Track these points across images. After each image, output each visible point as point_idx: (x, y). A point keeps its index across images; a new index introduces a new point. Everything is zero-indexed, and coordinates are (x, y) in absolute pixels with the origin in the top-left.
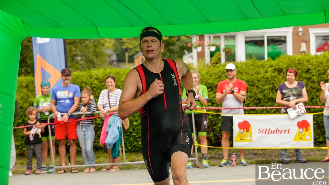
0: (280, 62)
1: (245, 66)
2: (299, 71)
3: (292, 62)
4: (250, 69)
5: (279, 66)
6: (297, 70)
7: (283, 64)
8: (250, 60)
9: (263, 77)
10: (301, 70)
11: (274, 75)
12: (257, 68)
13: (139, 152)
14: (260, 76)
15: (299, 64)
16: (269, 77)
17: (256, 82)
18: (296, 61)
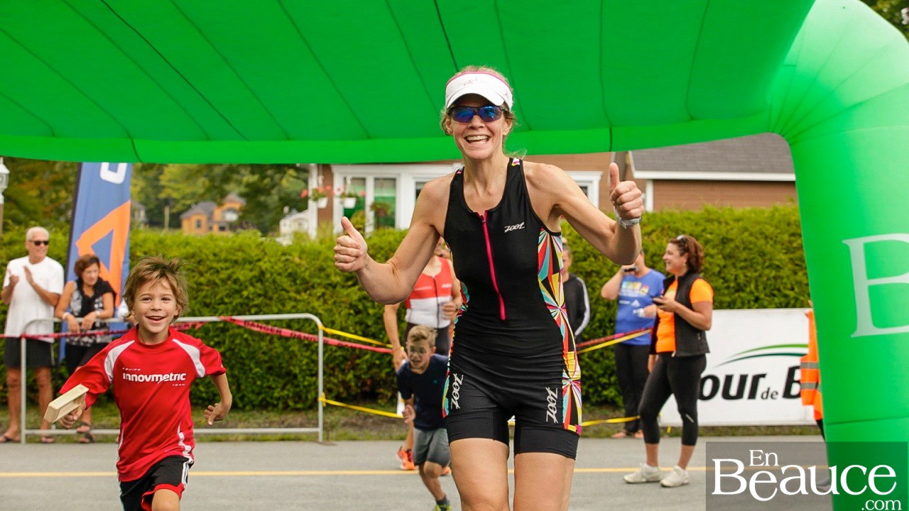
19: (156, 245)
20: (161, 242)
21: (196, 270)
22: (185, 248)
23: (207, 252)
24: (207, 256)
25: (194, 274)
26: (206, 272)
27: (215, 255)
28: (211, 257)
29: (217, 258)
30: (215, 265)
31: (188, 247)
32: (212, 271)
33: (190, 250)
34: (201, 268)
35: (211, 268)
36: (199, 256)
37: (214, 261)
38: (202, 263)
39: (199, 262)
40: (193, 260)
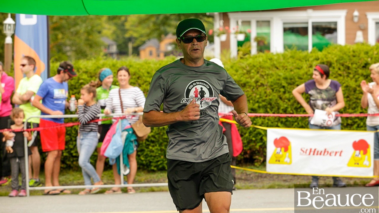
0: (329, 53)
1: (282, 58)
2: (354, 66)
3: (345, 53)
4: (288, 62)
5: (327, 58)
6: (352, 64)
7: (333, 56)
8: (289, 50)
9: (306, 73)
10: (356, 64)
12: (298, 62)
14: (301, 72)
15: (354, 56)
17: (297, 80)
18: (350, 52)
21: (136, 83)
23: (143, 71)
24: (143, 73)
26: (143, 84)
27: (148, 73)
28: (146, 74)
29: (149, 75)
32: (147, 83)
34: (140, 81)
35: (146, 82)
36: (138, 74)
37: (148, 77)
38: (140, 78)
39: (138, 78)
40: (134, 77)
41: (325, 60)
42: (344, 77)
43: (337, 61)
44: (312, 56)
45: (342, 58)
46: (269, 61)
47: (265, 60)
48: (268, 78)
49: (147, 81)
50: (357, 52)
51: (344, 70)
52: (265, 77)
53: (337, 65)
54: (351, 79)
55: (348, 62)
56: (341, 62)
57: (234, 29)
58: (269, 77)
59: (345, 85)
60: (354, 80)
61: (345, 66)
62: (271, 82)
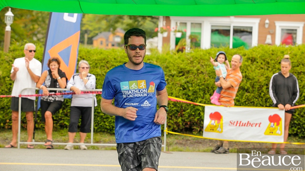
0: (254, 51)
2: (273, 62)
3: (266, 52)
5: (252, 55)
6: (271, 60)
7: (257, 54)
8: (223, 47)
10: (274, 60)
11: (247, 63)
13: (105, 133)
15: (273, 54)
16: (242, 66)
18: (270, 51)
19: (86, 53)
20: (88, 52)
21: (105, 66)
22: (100, 55)
23: (111, 58)
24: (111, 59)
25: (104, 68)
27: (115, 59)
28: (113, 60)
29: (116, 61)
30: (115, 64)
31: (102, 55)
33: (102, 56)
34: (108, 65)
36: (107, 59)
37: (115, 62)
38: (108, 63)
39: (107, 62)
40: (104, 61)
41: (251, 56)
42: (265, 70)
43: (260, 57)
44: (241, 53)
45: (264, 55)
46: (208, 55)
47: (205, 54)
48: (206, 68)
49: (114, 65)
50: (275, 51)
51: (265, 65)
52: (205, 67)
53: (260, 60)
54: (270, 72)
55: (268, 59)
56: (263, 58)
57: (173, 28)
58: (208, 67)
59: (265, 76)
60: (272, 72)
61: (265, 61)
62: (209, 71)
